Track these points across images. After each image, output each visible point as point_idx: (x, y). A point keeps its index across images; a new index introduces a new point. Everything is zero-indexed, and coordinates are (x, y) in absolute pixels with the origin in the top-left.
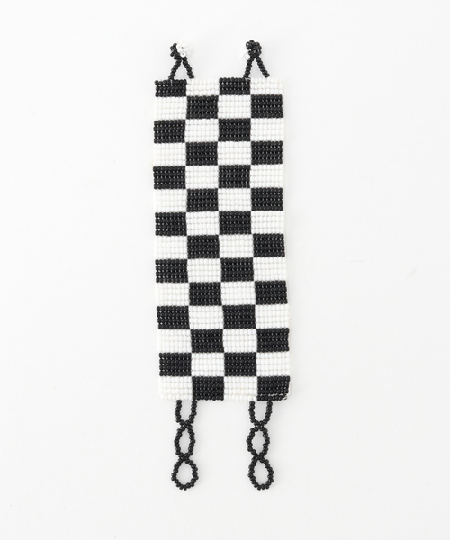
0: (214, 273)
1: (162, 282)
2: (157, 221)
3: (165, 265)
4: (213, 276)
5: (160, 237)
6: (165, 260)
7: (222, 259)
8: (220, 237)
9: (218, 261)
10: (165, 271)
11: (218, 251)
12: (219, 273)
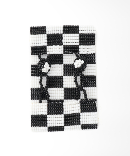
0: (61, 95)
1: (34, 99)
2: (32, 69)
3: (36, 91)
4: (60, 97)
5: (33, 77)
6: (36, 89)
7: (65, 88)
8: (64, 77)
9: (63, 89)
10: (36, 94)
11: (62, 84)
12: (63, 95)
